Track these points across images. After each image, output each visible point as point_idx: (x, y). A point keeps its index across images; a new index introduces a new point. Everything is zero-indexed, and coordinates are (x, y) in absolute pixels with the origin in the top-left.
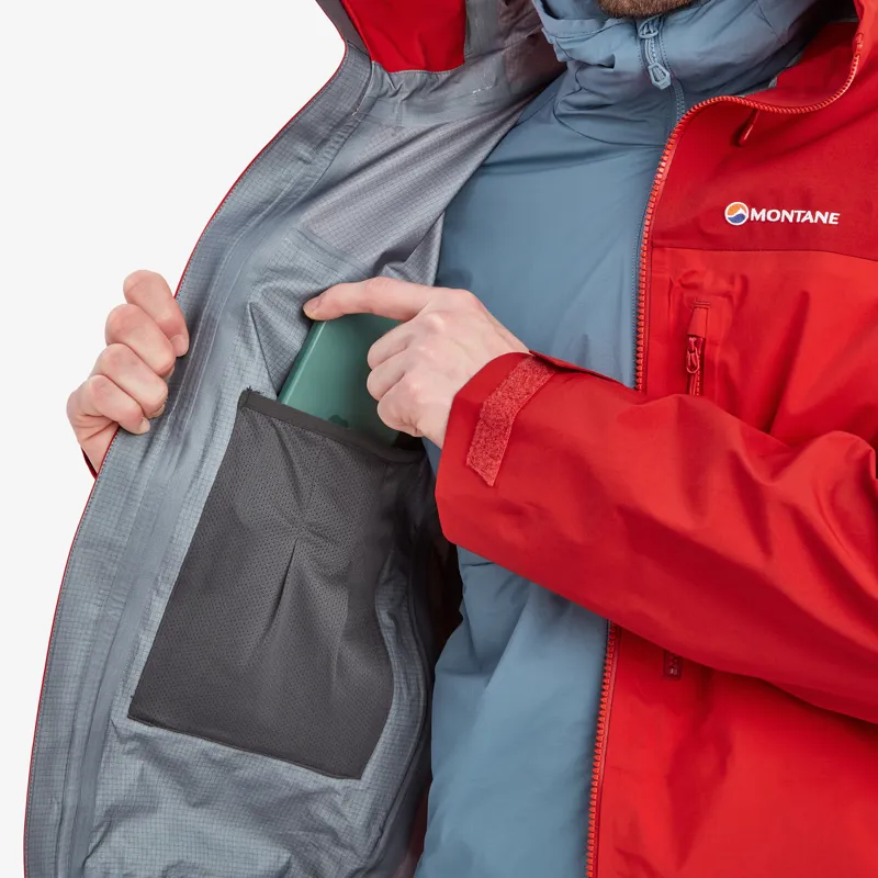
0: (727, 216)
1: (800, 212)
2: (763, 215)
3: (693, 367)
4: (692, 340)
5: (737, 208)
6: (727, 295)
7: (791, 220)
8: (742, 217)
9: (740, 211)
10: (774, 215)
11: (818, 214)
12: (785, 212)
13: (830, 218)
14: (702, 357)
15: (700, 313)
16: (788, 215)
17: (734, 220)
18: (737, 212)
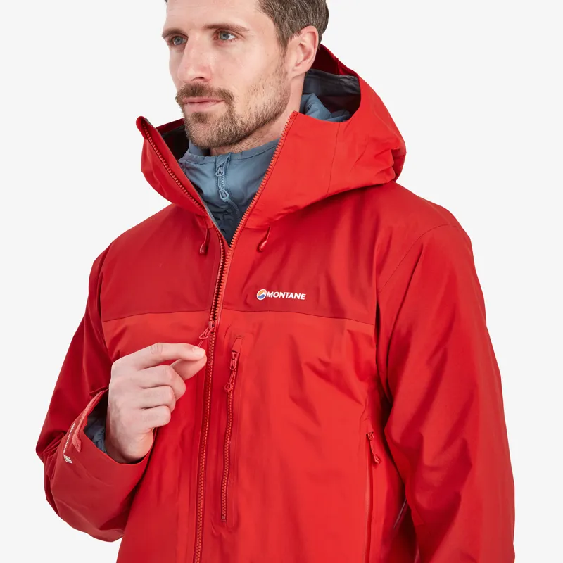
0: (258, 296)
1: (288, 293)
2: (272, 295)
3: (233, 367)
4: (233, 353)
5: (263, 292)
6: (252, 333)
7: (283, 297)
8: (264, 296)
9: (264, 293)
10: (276, 295)
11: (296, 294)
12: (281, 293)
13: (301, 296)
14: (238, 363)
15: (238, 342)
16: (282, 295)
17: (260, 297)
18: (262, 294)
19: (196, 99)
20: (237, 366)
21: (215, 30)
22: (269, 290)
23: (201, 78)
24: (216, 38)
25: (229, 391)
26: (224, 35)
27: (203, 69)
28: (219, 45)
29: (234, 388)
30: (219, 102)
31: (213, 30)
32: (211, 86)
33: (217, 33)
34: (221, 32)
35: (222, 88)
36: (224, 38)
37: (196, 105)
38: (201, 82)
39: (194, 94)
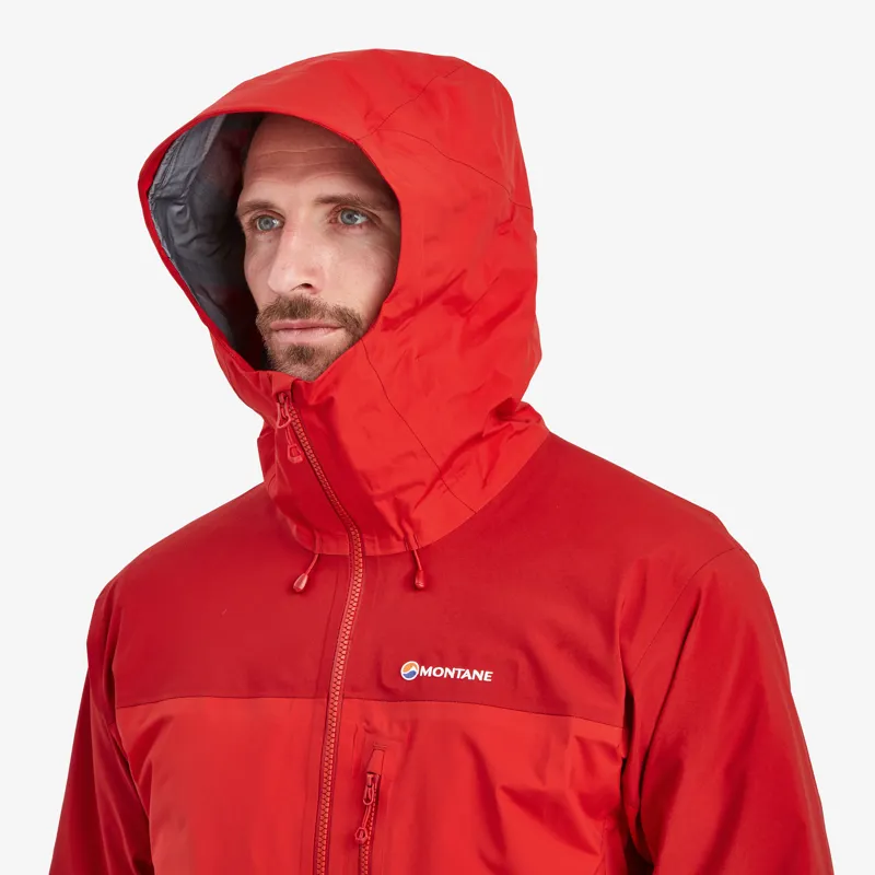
0: (402, 673)
1: (460, 670)
2: (430, 672)
3: (368, 800)
4: (370, 776)
5: (411, 666)
6: (401, 740)
7: (452, 676)
8: (414, 673)
9: (413, 669)
10: (438, 672)
11: (475, 672)
12: (447, 670)
13: (485, 676)
14: (377, 792)
15: (378, 755)
16: (450, 672)
17: (407, 676)
18: (411, 669)
19: (296, 322)
20: (377, 798)
21: (334, 205)
22: (423, 662)
23: (307, 286)
24: (334, 221)
25: (363, 840)
26: (350, 217)
27: (312, 272)
28: (339, 233)
29: (373, 837)
30: (335, 328)
31: (329, 207)
32: (323, 302)
33: (335, 212)
34: (345, 210)
35: (342, 305)
36: (349, 221)
37: (296, 332)
38: (306, 293)
39: (293, 315)
